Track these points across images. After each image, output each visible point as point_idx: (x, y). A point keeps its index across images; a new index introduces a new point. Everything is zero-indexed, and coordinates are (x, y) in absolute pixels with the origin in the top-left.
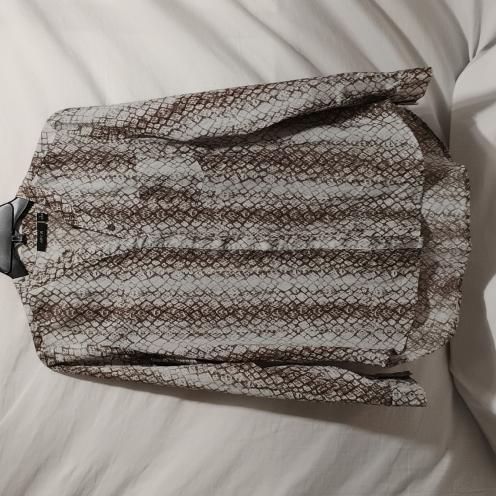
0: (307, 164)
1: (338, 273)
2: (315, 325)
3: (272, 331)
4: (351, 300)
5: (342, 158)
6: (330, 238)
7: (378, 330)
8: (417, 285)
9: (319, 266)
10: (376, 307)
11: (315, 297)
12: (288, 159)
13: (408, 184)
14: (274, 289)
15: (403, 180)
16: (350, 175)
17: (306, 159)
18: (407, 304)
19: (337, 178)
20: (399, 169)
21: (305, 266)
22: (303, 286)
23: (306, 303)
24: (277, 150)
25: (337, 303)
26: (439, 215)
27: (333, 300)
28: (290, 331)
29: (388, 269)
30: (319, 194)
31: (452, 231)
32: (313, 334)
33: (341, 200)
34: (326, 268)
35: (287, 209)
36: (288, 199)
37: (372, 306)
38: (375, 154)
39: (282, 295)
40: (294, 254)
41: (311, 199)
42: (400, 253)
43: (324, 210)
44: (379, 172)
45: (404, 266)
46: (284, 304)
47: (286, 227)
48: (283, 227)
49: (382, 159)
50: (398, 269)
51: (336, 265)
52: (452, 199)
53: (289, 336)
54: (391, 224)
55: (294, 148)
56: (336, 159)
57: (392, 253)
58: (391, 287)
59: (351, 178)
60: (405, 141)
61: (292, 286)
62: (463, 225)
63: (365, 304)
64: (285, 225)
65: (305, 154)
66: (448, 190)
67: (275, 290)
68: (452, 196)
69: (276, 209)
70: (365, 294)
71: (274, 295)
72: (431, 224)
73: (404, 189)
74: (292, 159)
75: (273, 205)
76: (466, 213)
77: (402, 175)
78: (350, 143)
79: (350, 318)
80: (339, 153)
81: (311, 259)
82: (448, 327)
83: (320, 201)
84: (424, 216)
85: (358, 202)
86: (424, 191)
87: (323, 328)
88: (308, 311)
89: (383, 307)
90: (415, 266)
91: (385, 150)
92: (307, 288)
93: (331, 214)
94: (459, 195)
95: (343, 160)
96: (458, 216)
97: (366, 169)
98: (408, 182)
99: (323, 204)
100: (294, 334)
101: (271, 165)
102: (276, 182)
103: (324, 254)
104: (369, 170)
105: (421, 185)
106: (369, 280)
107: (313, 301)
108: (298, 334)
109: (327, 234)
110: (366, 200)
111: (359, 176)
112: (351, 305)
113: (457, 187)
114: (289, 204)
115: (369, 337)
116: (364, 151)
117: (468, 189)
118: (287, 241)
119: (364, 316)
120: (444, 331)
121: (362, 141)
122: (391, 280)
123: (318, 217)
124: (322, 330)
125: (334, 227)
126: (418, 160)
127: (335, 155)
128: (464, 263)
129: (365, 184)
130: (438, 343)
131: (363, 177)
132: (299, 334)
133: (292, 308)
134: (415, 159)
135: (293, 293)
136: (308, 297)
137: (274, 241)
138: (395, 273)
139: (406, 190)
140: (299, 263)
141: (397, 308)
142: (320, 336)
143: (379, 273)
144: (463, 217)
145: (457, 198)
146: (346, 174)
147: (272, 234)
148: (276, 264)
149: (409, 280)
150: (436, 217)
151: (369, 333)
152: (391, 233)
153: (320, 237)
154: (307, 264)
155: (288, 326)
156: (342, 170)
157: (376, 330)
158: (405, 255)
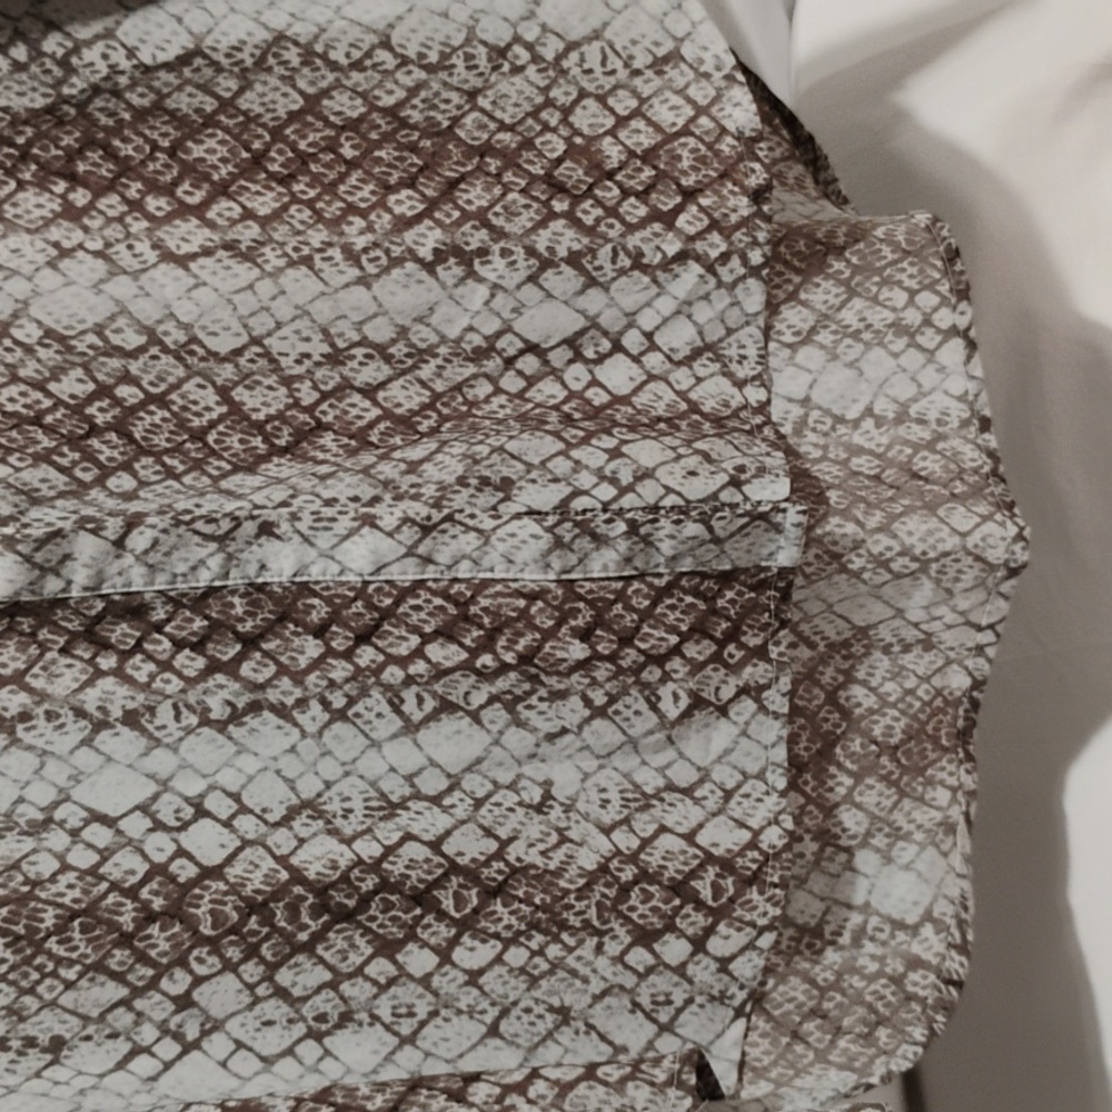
0: (207, 178)
1: (397, 710)
2: (282, 993)
3: (44, 1039)
4: (469, 846)
5: (378, 145)
6: (344, 524)
7: (605, 993)
8: (781, 754)
9: (298, 678)
10: (592, 878)
11: (282, 840)
12: (111, 154)
13: (695, 269)
14: (56, 805)
15: (672, 247)
16: (421, 228)
17: (197, 151)
18: (741, 853)
19: (360, 242)
20: (649, 189)
21: (220, 678)
22: (212, 788)
23: (233, 872)
24: (49, 110)
25: (395, 868)
26: (856, 423)
27: (377, 851)
28: (148, 1034)
29: (645, 675)
30: (279, 325)
31: (926, 480)
32: (272, 1041)
33: (388, 359)
34: (332, 684)
35: (117, 402)
36: (119, 351)
37: (573, 871)
38: (535, 114)
39: (100, 835)
40: (159, 614)
41: (238, 352)
42: (696, 593)
43: (310, 410)
44: (560, 206)
45: (716, 658)
46: (114, 886)
47: (112, 483)
48: (100, 481)
49: (568, 140)
50: (692, 673)
51: (381, 668)
52: (899, 345)
53: (143, 1065)
54: (646, 452)
55: (135, 100)
56: (348, 152)
57: (659, 595)
58: (661, 770)
59: (427, 238)
60: (668, 46)
61: (152, 788)
62: (971, 456)
63: (539, 861)
64: (106, 472)
65: (192, 127)
66: (875, 300)
67: (58, 814)
68: (899, 328)
69: (59, 403)
70: (539, 809)
71: (57, 839)
72: (824, 458)
73: (682, 295)
74: (127, 150)
75: (40, 386)
76: (971, 405)
77: (668, 219)
78: (411, 53)
79: (466, 939)
80: (361, 119)
81: (250, 642)
82: (929, 944)
83: (284, 362)
84: (786, 429)
85: (471, 369)
86: (772, 307)
87: (325, 1003)
88: (245, 918)
89: (628, 874)
90: (769, 661)
91: (583, 94)
92: (236, 797)
93: (344, 429)
94: (927, 322)
95: (382, 153)
96: (939, 422)
97: (497, 191)
98: (698, 259)
99: (300, 378)
100: (168, 1049)
101: (21, 185)
102: (52, 264)
103: (319, 612)
104: (511, 196)
105: (754, 271)
106: (551, 737)
107: (271, 863)
108: (188, 1048)
109: (329, 502)
110: (509, 362)
111: (467, 227)
112: (471, 874)
113: (913, 284)
114: (127, 378)
115: (565, 1035)
116: (482, 102)
117: (963, 293)
118: (119, 544)
119: (534, 926)
120: (915, 963)
121: (468, 41)
122: (660, 736)
123: (282, 442)
124: (321, 1018)
125: (366, 471)
126: (739, 137)
127: (343, 128)
128: (991, 627)
129: (495, 269)
130: (900, 1032)
131: (483, 234)
132: (196, 1045)
133: (158, 904)
134: (724, 131)
135: (159, 826)
136: (246, 843)
137: (42, 543)
138: (676, 697)
139: (689, 303)
140: (192, 663)
141: (693, 874)
142: (309, 1050)
143: (599, 698)
144: (965, 423)
145: (919, 339)
146: (404, 223)
147: (35, 513)
148: (65, 677)
149: (744, 733)
150: (842, 429)
151: (564, 1014)
152: (649, 492)
153: (294, 517)
154: (231, 668)
155: (139, 1004)
156: (382, 204)
157: (597, 998)
158: (720, 603)
